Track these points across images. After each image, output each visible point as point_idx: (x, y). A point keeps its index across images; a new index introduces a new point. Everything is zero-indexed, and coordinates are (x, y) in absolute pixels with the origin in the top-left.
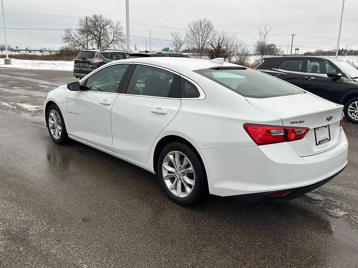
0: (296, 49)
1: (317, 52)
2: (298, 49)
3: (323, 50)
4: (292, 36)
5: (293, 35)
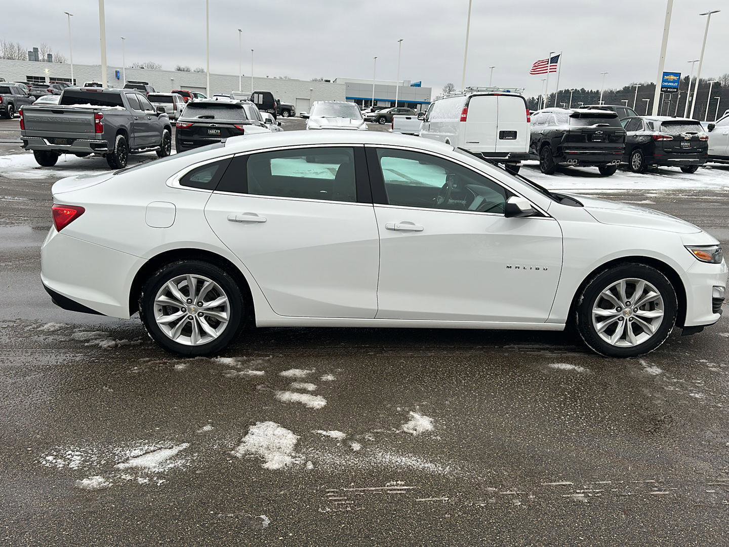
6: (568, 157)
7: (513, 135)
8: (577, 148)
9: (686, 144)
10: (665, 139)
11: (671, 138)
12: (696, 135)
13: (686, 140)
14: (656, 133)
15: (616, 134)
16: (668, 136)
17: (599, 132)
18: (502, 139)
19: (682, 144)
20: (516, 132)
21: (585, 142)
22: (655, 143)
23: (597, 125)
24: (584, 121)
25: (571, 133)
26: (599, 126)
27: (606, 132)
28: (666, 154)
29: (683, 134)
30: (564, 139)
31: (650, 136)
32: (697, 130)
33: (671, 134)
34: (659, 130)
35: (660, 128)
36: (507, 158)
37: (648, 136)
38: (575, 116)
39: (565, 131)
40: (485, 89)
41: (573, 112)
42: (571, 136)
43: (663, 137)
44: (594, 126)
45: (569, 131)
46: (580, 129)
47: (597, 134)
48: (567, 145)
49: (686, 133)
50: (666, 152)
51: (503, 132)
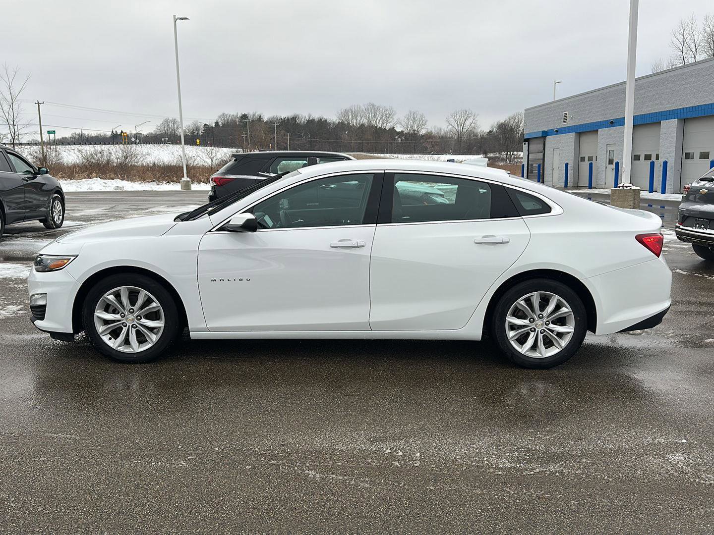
0: (49, 132)
1: (74, 138)
2: (54, 131)
3: (86, 133)
4: (37, 105)
5: (38, 103)
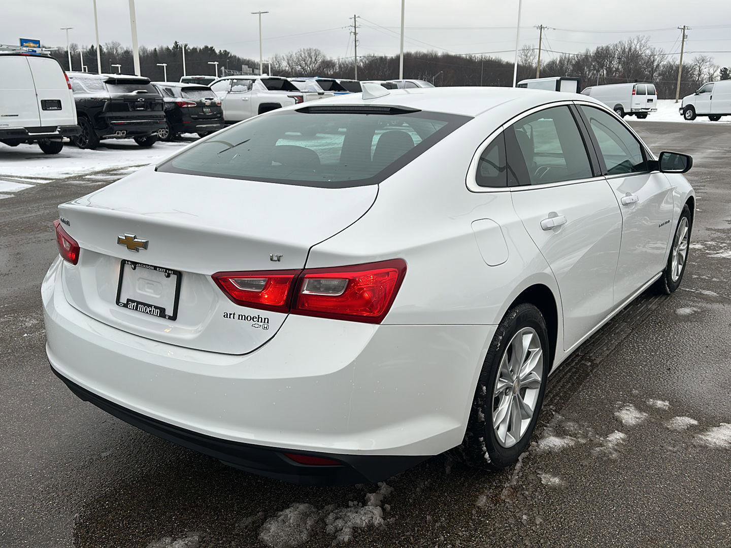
6: (115, 128)
7: (57, 105)
8: (121, 118)
9: (207, 110)
10: (189, 106)
11: (195, 104)
12: (213, 101)
13: (207, 106)
14: (179, 100)
15: (156, 101)
16: (191, 102)
17: (141, 100)
18: (46, 110)
19: (204, 110)
20: (59, 102)
21: (129, 111)
22: (182, 109)
23: (137, 91)
24: (121, 87)
25: (113, 101)
26: (138, 93)
27: (147, 99)
28: (193, 120)
29: (203, 100)
30: (106, 108)
31: (173, 102)
32: (212, 95)
33: (193, 99)
34: (180, 96)
35: (181, 94)
36: (57, 133)
37: (171, 102)
38: (110, 82)
39: (105, 99)
40: (5, 47)
41: (108, 78)
42: (114, 105)
43: (188, 103)
44: (134, 93)
45: (110, 99)
46: (122, 96)
47: (139, 102)
48: (111, 115)
49: (206, 99)
50: (193, 118)
51: (45, 101)
